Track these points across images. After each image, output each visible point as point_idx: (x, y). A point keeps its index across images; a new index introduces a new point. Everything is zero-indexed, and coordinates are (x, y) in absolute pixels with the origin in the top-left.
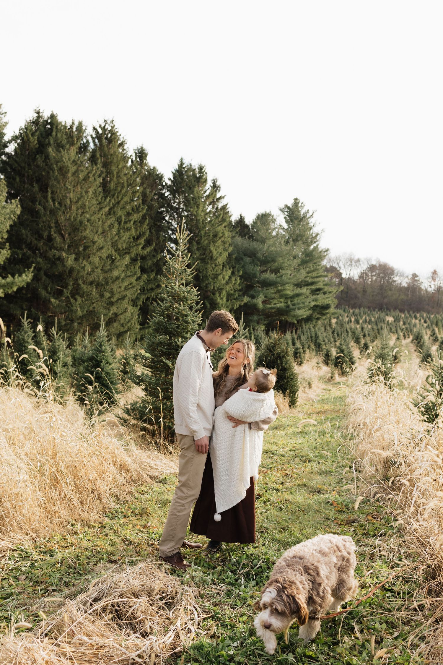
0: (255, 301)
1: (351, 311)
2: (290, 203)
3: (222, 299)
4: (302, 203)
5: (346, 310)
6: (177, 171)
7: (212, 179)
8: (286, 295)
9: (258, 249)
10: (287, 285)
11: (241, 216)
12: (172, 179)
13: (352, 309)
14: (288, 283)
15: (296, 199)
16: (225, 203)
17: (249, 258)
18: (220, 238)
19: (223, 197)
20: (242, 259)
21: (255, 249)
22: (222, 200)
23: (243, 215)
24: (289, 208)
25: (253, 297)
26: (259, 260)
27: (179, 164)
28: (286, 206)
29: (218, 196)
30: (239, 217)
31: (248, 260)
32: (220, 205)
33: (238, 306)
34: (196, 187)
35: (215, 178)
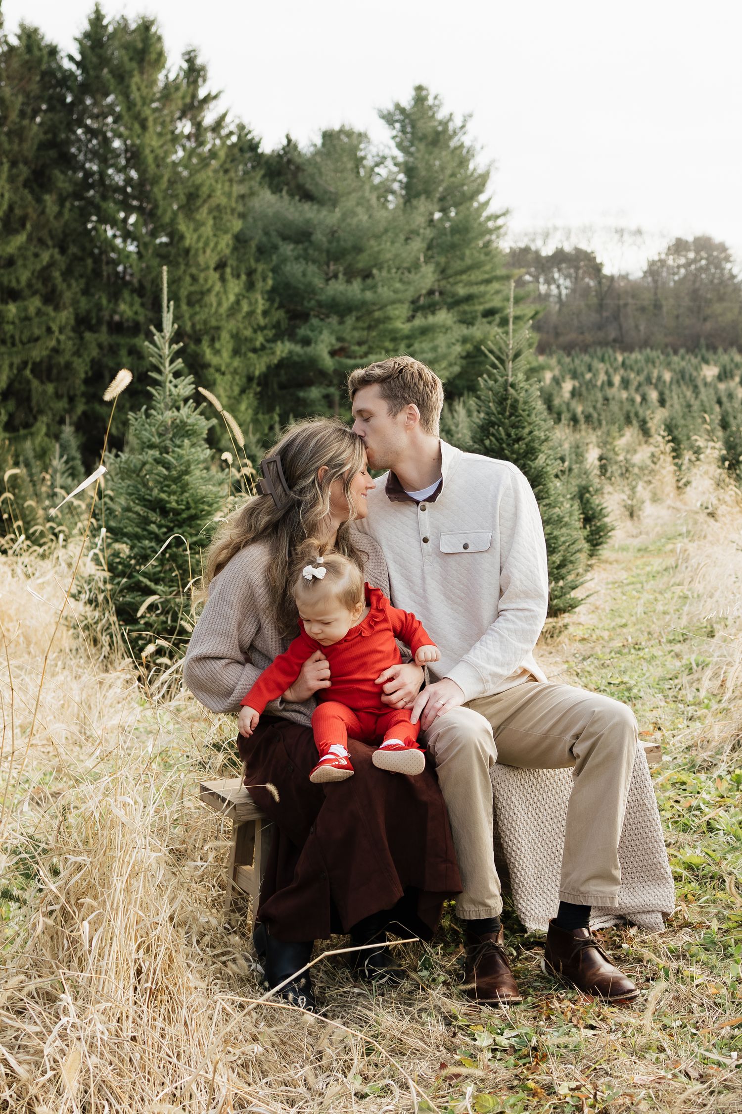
0: (309, 350)
2: (407, 101)
3: (217, 352)
4: (436, 98)
6: (87, 35)
7: (184, 50)
8: (395, 331)
9: (316, 222)
10: (389, 308)
11: (289, 141)
12: (78, 57)
14: (393, 302)
15: (419, 89)
16: (222, 111)
17: (292, 246)
18: (205, 201)
19: (215, 97)
20: (275, 247)
21: (308, 221)
22: (212, 105)
23: (293, 138)
24: (403, 111)
25: (306, 342)
26: (318, 248)
27: (93, 16)
28: (397, 106)
29: (202, 93)
30: (285, 142)
31: (288, 249)
32: (209, 118)
33: (264, 369)
34: (136, 73)
35: (190, 49)
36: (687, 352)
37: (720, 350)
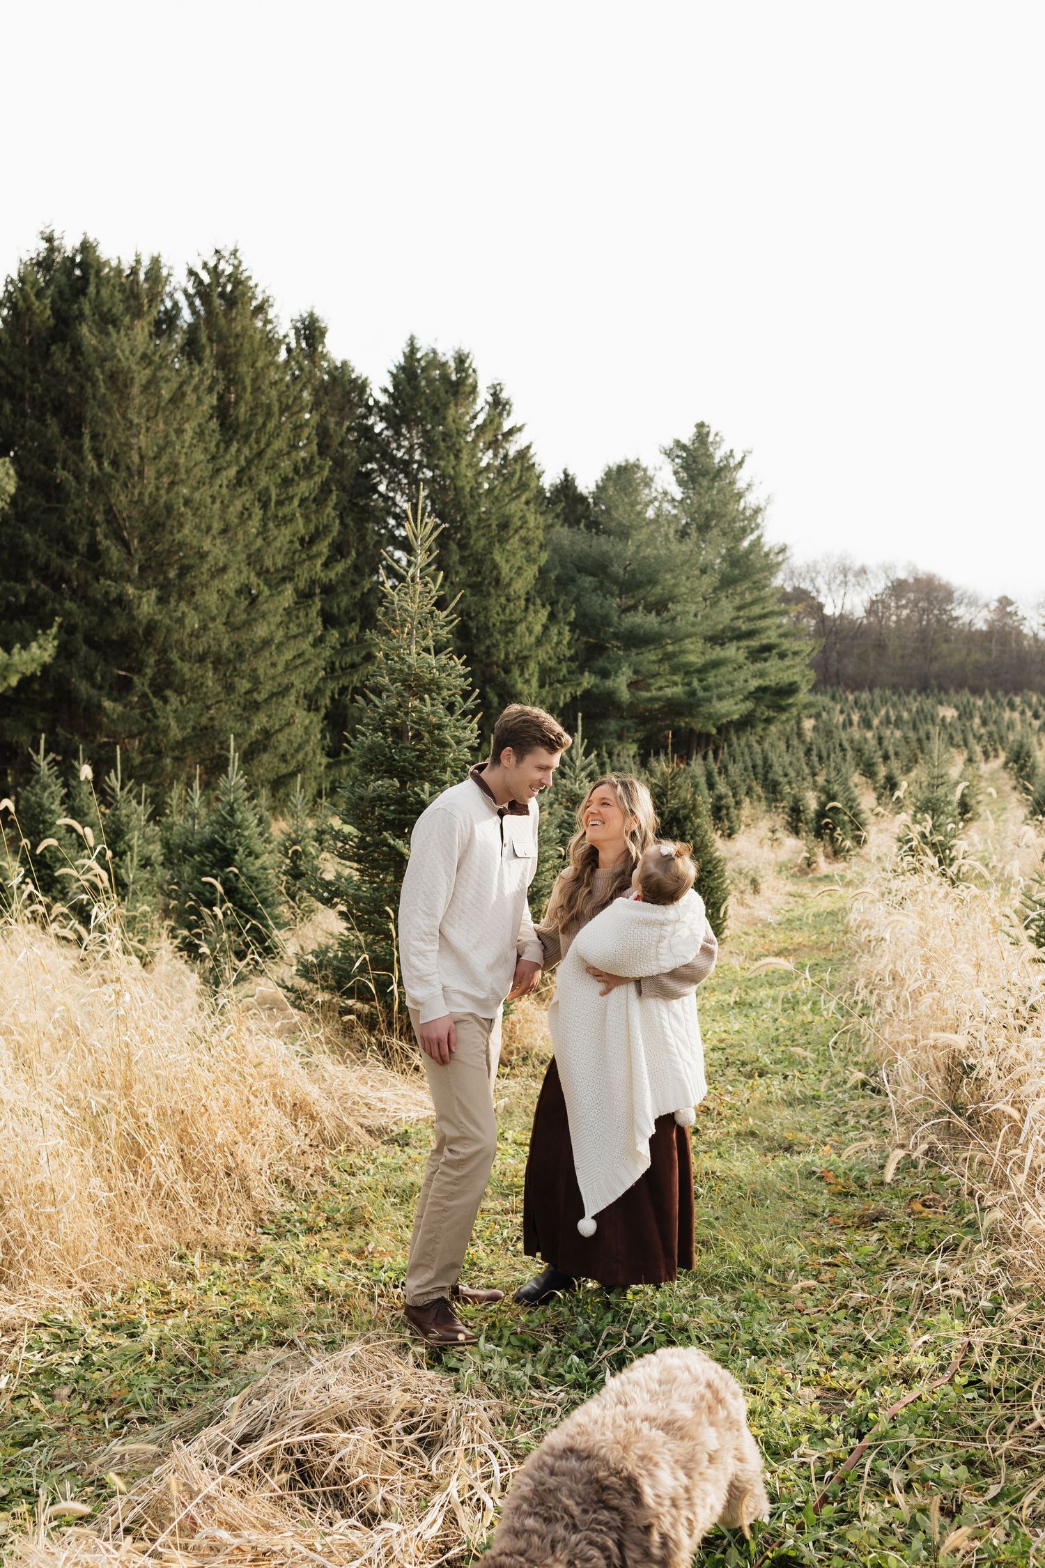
0: (609, 683)
1: (851, 698)
2: (687, 437)
3: (527, 682)
4: (717, 435)
5: (837, 696)
6: (402, 368)
7: (490, 384)
8: (687, 665)
9: (612, 554)
10: (687, 641)
11: (566, 475)
12: (391, 390)
13: (852, 693)
14: (690, 636)
15: (701, 426)
17: (590, 578)
18: (516, 531)
19: (520, 429)
20: (573, 580)
21: (604, 554)
22: (517, 437)
23: (570, 472)
24: (684, 447)
25: (605, 674)
26: (615, 581)
27: (407, 350)
28: (678, 443)
29: (506, 426)
30: (562, 477)
31: (587, 581)
32: (513, 448)
33: (568, 699)
34: (452, 405)
35: (496, 382)
36: (919, 693)
37: (952, 691)
